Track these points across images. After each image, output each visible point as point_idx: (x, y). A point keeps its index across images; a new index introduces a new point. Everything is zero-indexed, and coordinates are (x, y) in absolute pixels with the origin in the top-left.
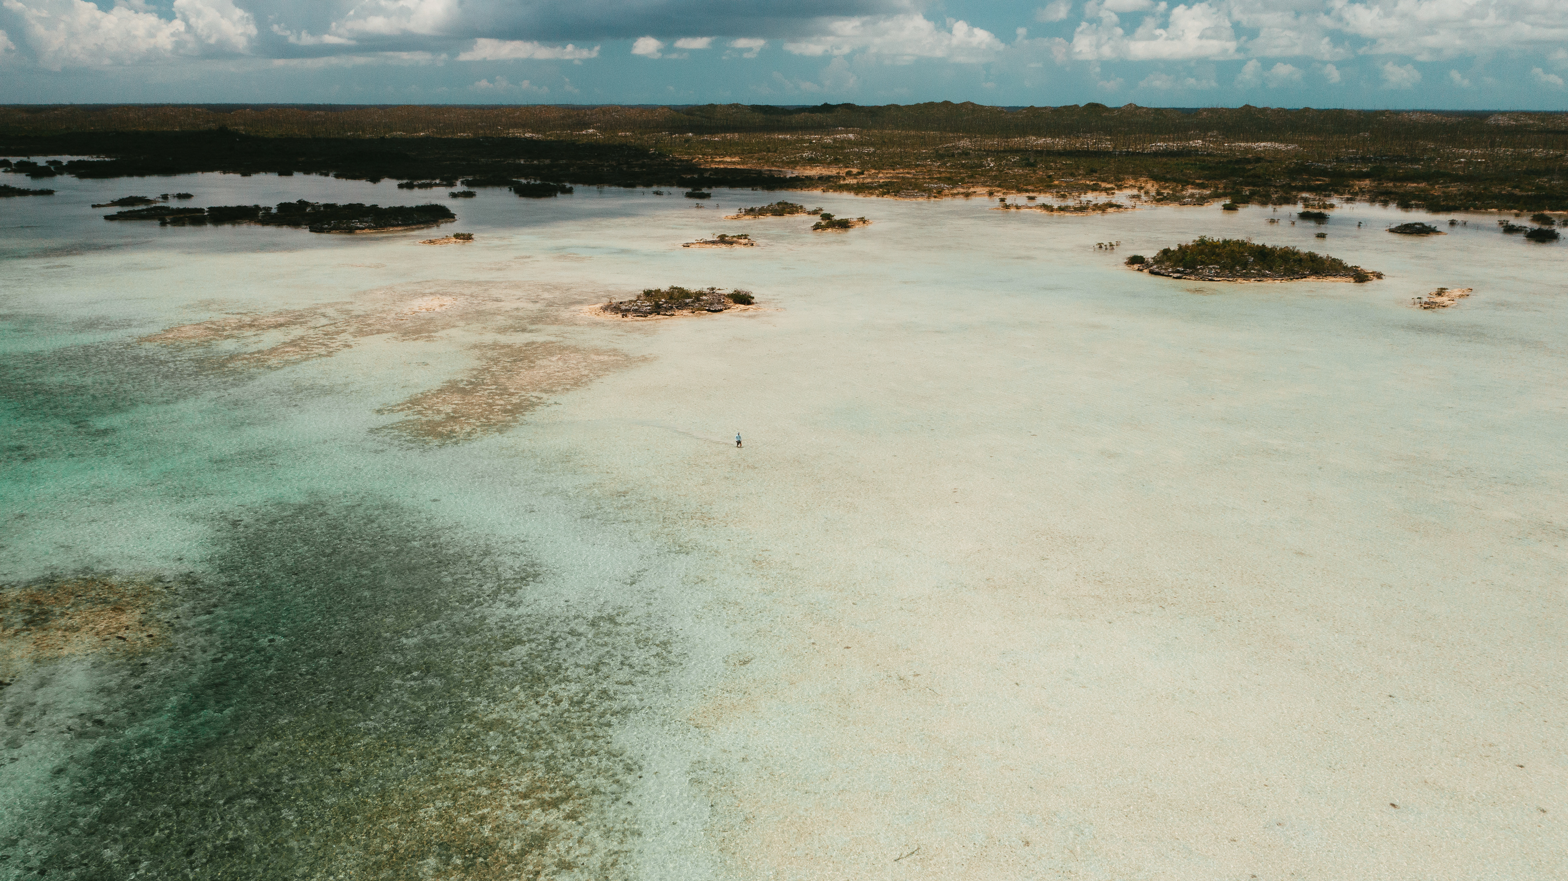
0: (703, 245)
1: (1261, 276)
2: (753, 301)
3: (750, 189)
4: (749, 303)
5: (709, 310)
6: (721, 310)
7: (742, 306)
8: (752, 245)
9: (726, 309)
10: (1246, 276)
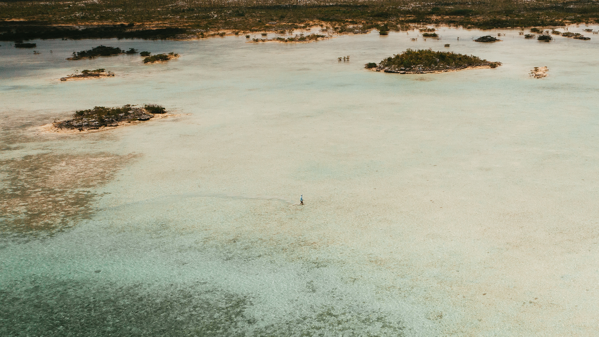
0: (76, 78)
1: (446, 69)
2: (165, 110)
3: (61, 39)
4: (164, 112)
5: (140, 120)
6: (148, 119)
7: (160, 115)
8: (113, 75)
9: (151, 118)
10: (439, 69)
